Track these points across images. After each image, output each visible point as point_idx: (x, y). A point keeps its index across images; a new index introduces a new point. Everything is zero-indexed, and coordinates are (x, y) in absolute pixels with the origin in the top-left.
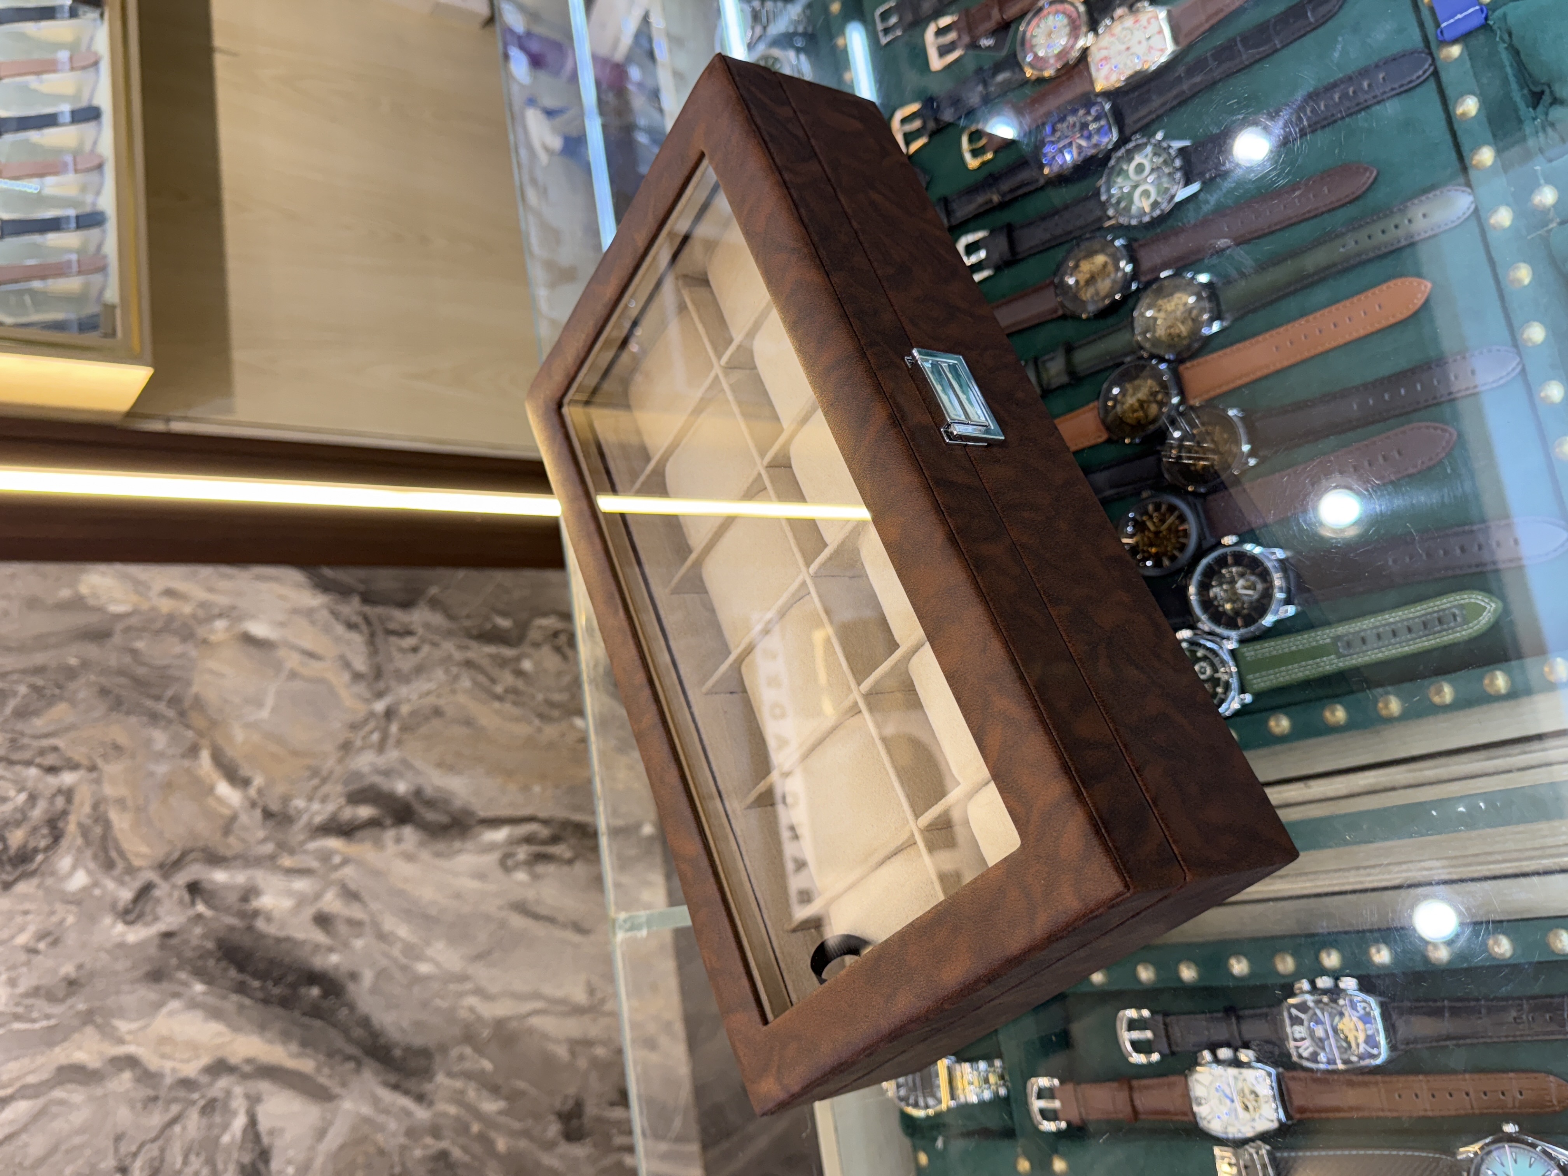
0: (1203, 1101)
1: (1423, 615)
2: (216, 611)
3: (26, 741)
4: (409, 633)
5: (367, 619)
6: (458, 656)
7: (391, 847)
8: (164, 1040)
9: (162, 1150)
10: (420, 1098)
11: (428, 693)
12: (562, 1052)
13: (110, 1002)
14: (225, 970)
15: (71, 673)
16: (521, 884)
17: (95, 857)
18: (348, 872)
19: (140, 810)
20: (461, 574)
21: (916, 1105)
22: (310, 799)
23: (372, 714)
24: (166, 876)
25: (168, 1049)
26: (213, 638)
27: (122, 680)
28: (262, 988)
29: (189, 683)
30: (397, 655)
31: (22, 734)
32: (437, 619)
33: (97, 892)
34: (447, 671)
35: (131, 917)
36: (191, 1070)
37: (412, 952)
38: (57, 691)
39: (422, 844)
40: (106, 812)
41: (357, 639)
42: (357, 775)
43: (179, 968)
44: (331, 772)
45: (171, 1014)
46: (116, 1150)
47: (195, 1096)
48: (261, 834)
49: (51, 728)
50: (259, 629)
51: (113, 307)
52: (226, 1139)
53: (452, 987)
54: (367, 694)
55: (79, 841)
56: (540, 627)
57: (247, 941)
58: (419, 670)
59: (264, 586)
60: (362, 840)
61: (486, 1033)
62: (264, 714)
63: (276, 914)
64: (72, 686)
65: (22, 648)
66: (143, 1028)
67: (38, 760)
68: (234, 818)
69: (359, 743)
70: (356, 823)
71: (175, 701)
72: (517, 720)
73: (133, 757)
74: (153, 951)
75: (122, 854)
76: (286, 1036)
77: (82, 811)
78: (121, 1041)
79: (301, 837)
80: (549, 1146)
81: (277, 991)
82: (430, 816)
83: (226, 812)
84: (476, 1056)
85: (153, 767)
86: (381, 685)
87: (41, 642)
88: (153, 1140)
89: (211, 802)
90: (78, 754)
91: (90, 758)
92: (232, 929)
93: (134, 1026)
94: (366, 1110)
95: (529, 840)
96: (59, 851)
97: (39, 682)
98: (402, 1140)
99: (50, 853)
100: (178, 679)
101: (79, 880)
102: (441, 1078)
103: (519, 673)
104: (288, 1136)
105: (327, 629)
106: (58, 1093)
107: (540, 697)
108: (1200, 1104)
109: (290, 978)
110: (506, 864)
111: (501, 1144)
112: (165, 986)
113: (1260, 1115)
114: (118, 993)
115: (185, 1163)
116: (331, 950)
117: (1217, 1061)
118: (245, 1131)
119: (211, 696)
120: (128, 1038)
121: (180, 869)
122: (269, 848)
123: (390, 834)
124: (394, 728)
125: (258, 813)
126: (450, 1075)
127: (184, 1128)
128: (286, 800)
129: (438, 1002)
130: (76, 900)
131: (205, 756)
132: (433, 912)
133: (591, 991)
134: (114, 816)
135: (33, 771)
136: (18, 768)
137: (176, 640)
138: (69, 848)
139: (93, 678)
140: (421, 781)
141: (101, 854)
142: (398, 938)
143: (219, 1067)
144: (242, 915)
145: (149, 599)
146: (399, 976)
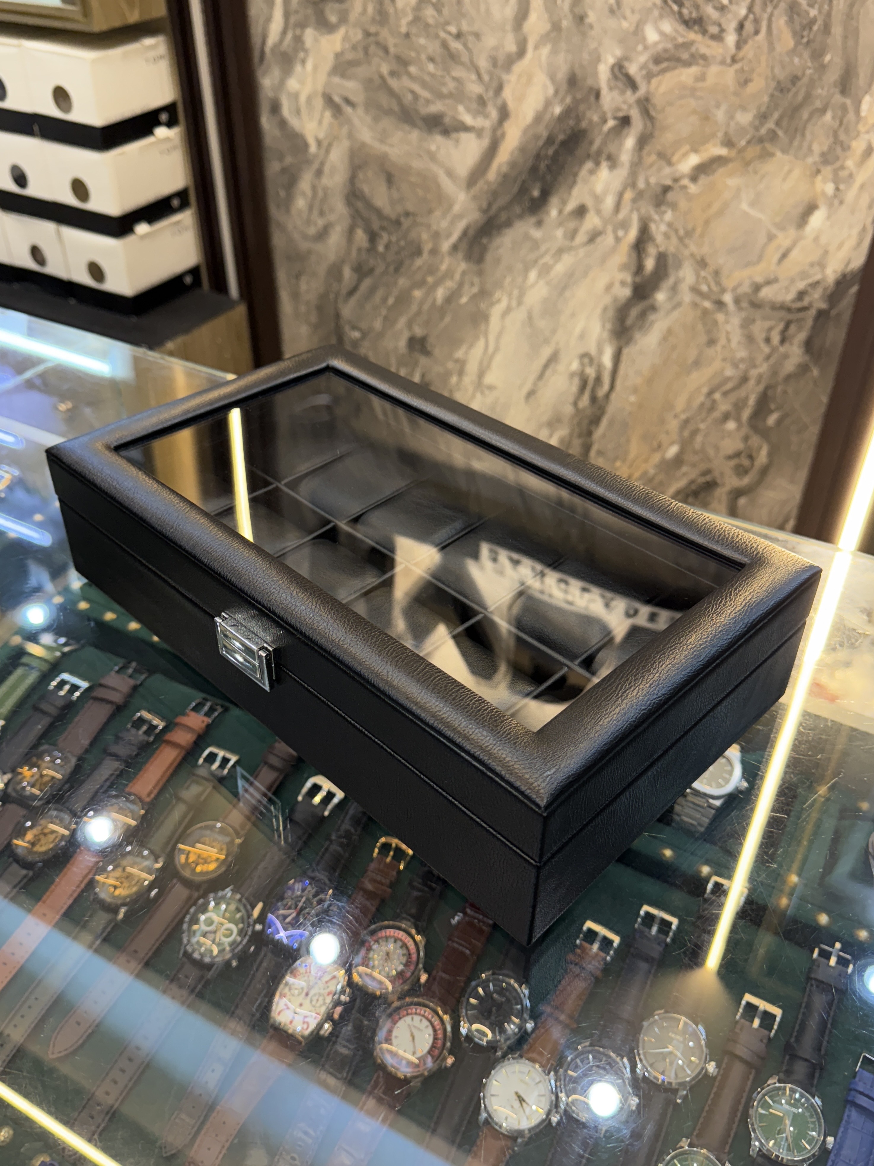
2: (842, 187)
3: (769, 9)
4: (783, 341)
5: (805, 309)
6: (754, 373)
7: (619, 276)
8: (531, 78)
10: (455, 248)
11: (728, 340)
12: (460, 354)
13: (563, 45)
14: (564, 131)
15: (817, 55)
16: (570, 364)
17: (666, 50)
18: (609, 239)
19: (693, 90)
20: (824, 399)
22: (670, 225)
23: (723, 291)
24: (639, 102)
25: (524, 79)
26: (819, 178)
27: (801, 96)
28: (546, 156)
29: (784, 151)
30: (768, 324)
31: (775, 7)
32: (789, 366)
33: (640, 48)
34: (742, 360)
35: (616, 69)
36: (507, 94)
37: (545, 270)
38: (805, 40)
39: (615, 299)
40: (697, 64)
41: (790, 296)
42: (679, 265)
43: (574, 99)
44: (686, 246)
45: (545, 87)
46: (471, 33)
47: (491, 93)
48: (653, 180)
49: (775, 32)
50: (817, 219)
52: (461, 108)
53: (516, 292)
54: (740, 291)
55: (680, 40)
56: (761, 447)
57: (580, 152)
58: (750, 339)
59: (855, 231)
60: (629, 256)
61: (483, 306)
62: (745, 206)
63: (593, 178)
64: (806, 54)
65: (850, 16)
66: (540, 65)
67: (751, 16)
68: (670, 163)
69: (703, 274)
70: (644, 256)
71: (773, 136)
72: (689, 402)
73: (736, 94)
74: (590, 82)
75: (664, 71)
76: (513, 164)
77: (704, 46)
78: (536, 47)
79: (643, 211)
80: (410, 325)
82: (634, 312)
83: (675, 158)
84: (471, 294)
85: (724, 108)
86: (745, 304)
88: (471, 60)
89: (687, 147)
90: (748, 51)
91: (742, 59)
92: (591, 143)
93: (544, 58)
94: (457, 208)
95: (598, 379)
96: (677, 24)
97: (815, 28)
98: (434, 227)
99: (677, 16)
100: (791, 142)
101: (652, 35)
102: (463, 266)
103: (726, 417)
104: (453, 151)
105: (803, 275)
107: (702, 426)
109: (548, 177)
110: (586, 357)
111: (417, 294)
112: (564, 87)
114: (567, 51)
115: (454, 79)
116: (560, 212)
118: (462, 123)
119: (769, 167)
120: (537, 53)
121: (641, 113)
122: (641, 184)
123: (629, 279)
124: (707, 304)
125: (668, 182)
126: (464, 273)
127: (473, 82)
128: (674, 206)
129: (508, 279)
130: (638, 31)
131: (723, 151)
132: (567, 294)
133: (491, 388)
134: (694, 70)
135: (743, 12)
137: (825, 148)
138: (677, 31)
139: (809, 72)
140: (661, 314)
141: (667, 56)
142: (556, 262)
143: (504, 114)
144: (599, 153)
145: (868, 132)
146: (532, 256)
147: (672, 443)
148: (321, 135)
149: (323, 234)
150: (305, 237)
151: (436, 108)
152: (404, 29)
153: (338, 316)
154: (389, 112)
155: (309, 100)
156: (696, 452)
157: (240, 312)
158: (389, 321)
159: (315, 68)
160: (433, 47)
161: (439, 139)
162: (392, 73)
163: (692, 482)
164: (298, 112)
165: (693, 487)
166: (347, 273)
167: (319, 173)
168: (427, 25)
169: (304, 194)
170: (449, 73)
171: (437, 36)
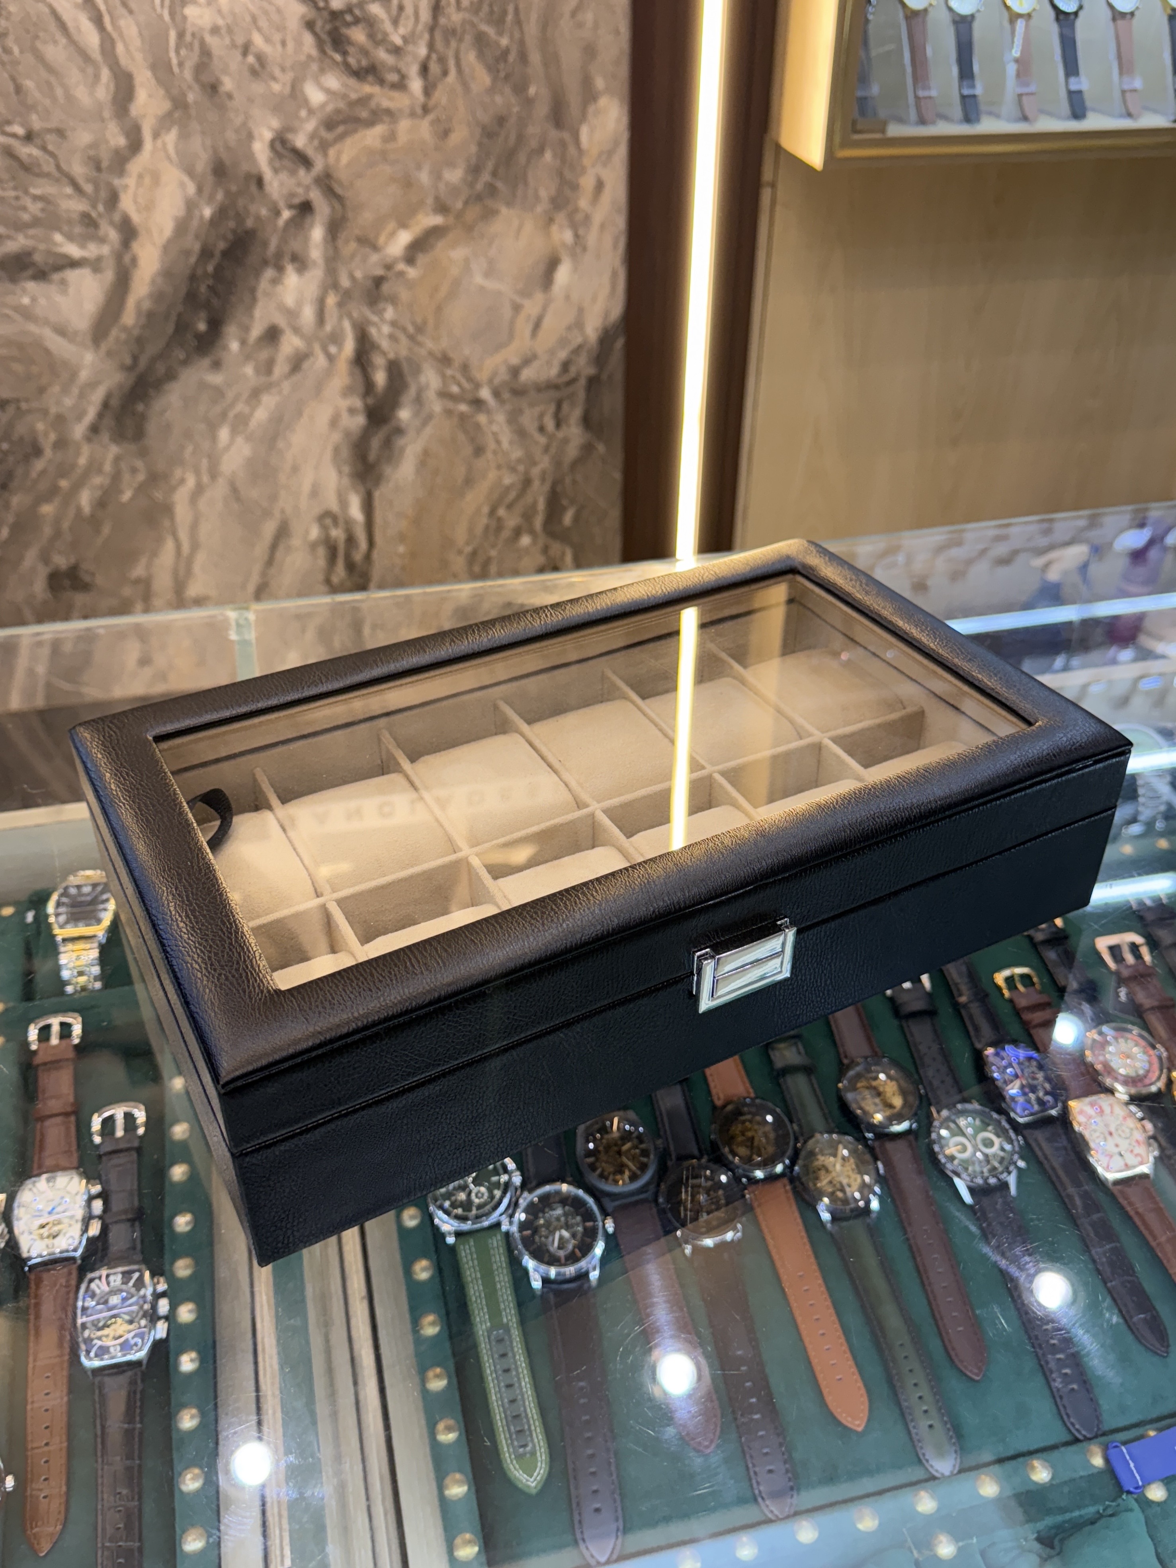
0: (51, 1184)
1: (527, 1415)
2: (581, 232)
3: (453, 44)
4: (558, 425)
5: (573, 381)
6: (536, 472)
7: (344, 404)
8: (156, 178)
9: (48, 175)
10: (94, 429)
11: (498, 442)
12: (139, 571)
13: (195, 126)
14: (224, 238)
15: (520, 89)
16: (307, 532)
17: (338, 111)
18: (320, 361)
19: (384, 155)
20: (618, 475)
21: (58, 904)
22: (394, 324)
23: (477, 386)
24: (318, 180)
25: (147, 180)
26: (554, 228)
27: (512, 139)
28: (206, 273)
29: (509, 204)
30: (537, 410)
31: (461, 40)
32: (572, 451)
33: (303, 113)
34: (519, 461)
35: (278, 145)
36: (127, 204)
37: (240, 424)
38: (502, 74)
39: (347, 434)
40: (381, 121)
41: (554, 371)
42: (417, 371)
43: (228, 193)
44: (420, 344)
45: (182, 185)
46: (49, 131)
47: (101, 208)
49: (466, 69)
50: (563, 275)
51: (883, 131)
52: (58, 237)
53: (205, 462)
54: (497, 381)
55: (354, 96)
56: (562, 555)
57: (252, 260)
58: (521, 433)
59: (606, 280)
60: (351, 374)
61: (158, 495)
62: (479, 279)
63: (279, 288)
64: (508, 90)
65: (545, 41)
66: (169, 158)
67: (434, 56)
68: (375, 248)
69: (449, 372)
70: (369, 369)
71: (492, 190)
72: (471, 530)
73: (436, 149)
74: (245, 167)
75: (341, 137)
76: (158, 296)
77: (383, 98)
78: (156, 135)
79: (355, 315)
80: (45, 557)
81: (203, 289)
82: (375, 443)
83: (382, 240)
84: (135, 485)
85: (426, 168)
86: (506, 395)
87: (551, 60)
88: (58, 167)
89: (391, 225)
90: (440, 95)
91: (435, 107)
92: (265, 244)
93: (171, 149)
94: (84, 375)
95: (351, 540)
96: (345, 78)
97: (512, 58)
98: (53, 410)
99: (343, 68)
100: (514, 193)
101: (315, 96)
102: (114, 450)
103: (517, 532)
104: (58, 298)
105: (563, 342)
106: (105, 74)
107: (493, 553)
108: (48, 1180)
109: (215, 302)
110: (327, 518)
111: (47, 509)
112: (210, 179)
113: (34, 1240)
114: (203, 133)
115: (36, 198)
116: (243, 342)
117: (91, 1199)
118: (65, 256)
119: (497, 226)
120: (159, 142)
121: (325, 195)
122: (345, 282)
123: (357, 402)
124: (463, 407)
125: (380, 272)
126: (117, 459)
127: (69, 197)
128: (393, 300)
129: (189, 449)
130: (295, 93)
131: (437, 220)
132: (281, 444)
133: (198, 601)
134: (379, 130)
135: (423, 51)
136: (426, 36)
137: (553, 192)
138: (347, 85)
140: (410, 435)
141: (341, 117)
142: (253, 409)
143: (128, 232)
144: (279, 255)
145: (593, 166)
146: (218, 409)
151: (17, 243)
158: (7, 563)
161: (31, 286)
170: (26, 192)
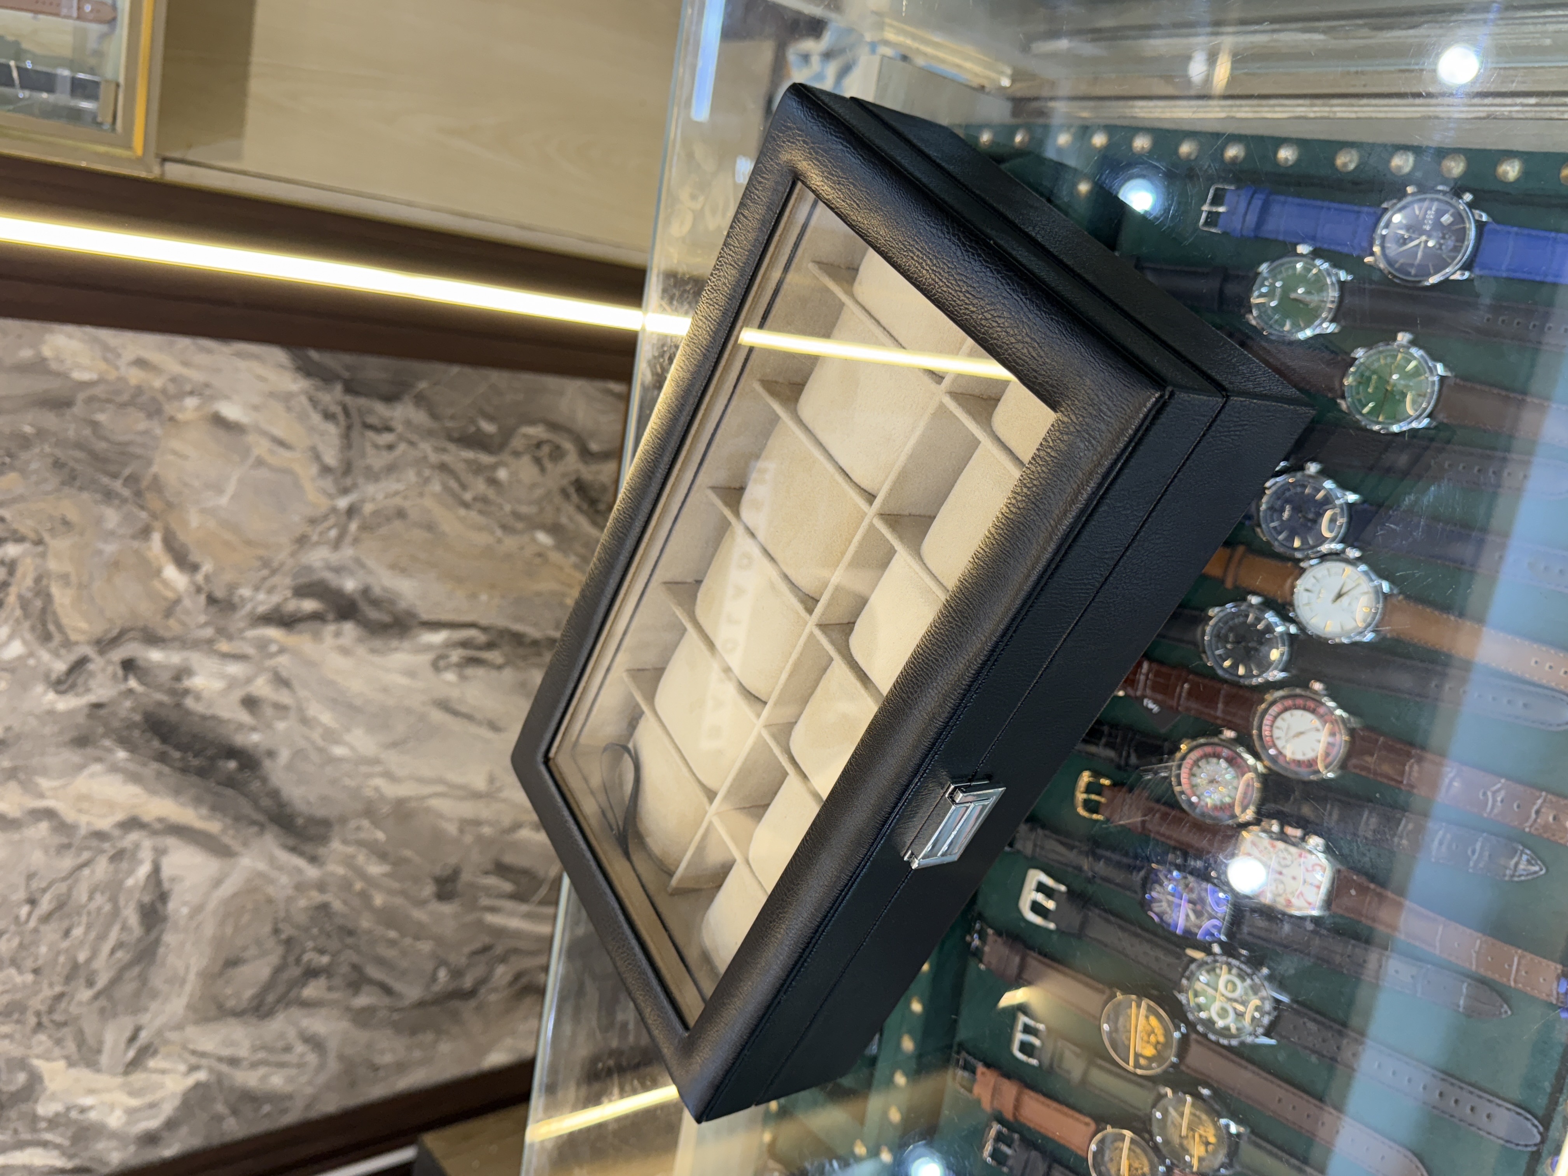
2: (188, 388)
4: (389, 429)
5: (345, 409)
6: (434, 458)
7: (329, 641)
8: (82, 797)
9: (70, 889)
10: (313, 859)
11: (396, 493)
12: (452, 829)
13: (35, 761)
14: (148, 741)
15: (25, 442)
16: (449, 683)
17: (33, 629)
18: (283, 660)
19: (81, 586)
20: (455, 370)
22: (257, 588)
23: (334, 510)
24: (102, 652)
26: (180, 416)
27: (79, 454)
28: (182, 759)
29: (149, 463)
30: (370, 450)
32: (420, 417)
33: (31, 662)
34: (419, 474)
35: (63, 687)
36: (105, 824)
37: (331, 736)
38: (7, 460)
39: (360, 640)
40: (48, 586)
41: (332, 429)
42: (309, 569)
43: (105, 735)
44: (282, 564)
45: (92, 776)
46: (28, 885)
47: (106, 846)
48: (202, 619)
50: (231, 411)
51: (116, 84)
52: (130, 882)
53: (364, 769)
54: (332, 489)
55: (18, 612)
56: (525, 436)
57: (174, 717)
58: (391, 469)
59: (242, 364)
60: (300, 632)
61: (385, 809)
62: (224, 501)
63: (206, 694)
64: (24, 456)
66: (64, 787)
68: (178, 601)
69: (315, 538)
70: (299, 615)
71: (132, 480)
72: (480, 529)
73: (82, 534)
74: (81, 719)
75: (60, 627)
76: (198, 801)
77: (23, 582)
78: (41, 796)
79: (242, 625)
80: (421, 903)
81: (195, 762)
82: (373, 614)
83: (170, 595)
84: (372, 828)
85: (101, 545)
86: (348, 481)
88: (64, 879)
89: (157, 584)
90: (25, 527)
91: (36, 532)
92: (161, 704)
93: (56, 783)
94: (262, 866)
95: (465, 644)
98: (290, 892)
100: (139, 457)
101: (15, 649)
102: (336, 845)
103: (493, 482)
104: (187, 884)
105: (302, 417)
107: (508, 508)
109: (210, 752)
110: (437, 665)
111: (379, 900)
112: (90, 751)
114: (43, 754)
115: (91, 898)
116: (254, 729)
118: (149, 877)
119: (170, 478)
120: (48, 793)
121: (117, 646)
122: (209, 632)
123: (330, 629)
124: (353, 526)
125: (202, 599)
126: (345, 842)
127: (93, 872)
128: (232, 588)
129: (347, 782)
130: (10, 668)
131: (157, 538)
132: (358, 702)
133: (491, 780)
134: (55, 590)
137: (142, 415)
138: (7, 617)
139: (47, 449)
140: (370, 580)
141: (39, 626)
142: (320, 724)
143: (133, 823)
144: (173, 692)
145: (117, 368)
146: (314, 756)
147: (534, 540)
148: (182, 1068)
149: (315, 1043)
150: (322, 1066)
151: (131, 915)
152: (29, 978)
153: (421, 1004)
154: (143, 979)
155: (132, 1093)
156: (541, 510)
157: (432, 1140)
158: (420, 933)
159: (91, 1092)
160: (51, 933)
161: (171, 906)
162: (90, 983)
163: (579, 508)
164: (152, 1106)
165: (585, 506)
166: (362, 1000)
167: (234, 1062)
168: (21, 946)
169: (264, 1078)
170: (85, 906)
171: (36, 930)
